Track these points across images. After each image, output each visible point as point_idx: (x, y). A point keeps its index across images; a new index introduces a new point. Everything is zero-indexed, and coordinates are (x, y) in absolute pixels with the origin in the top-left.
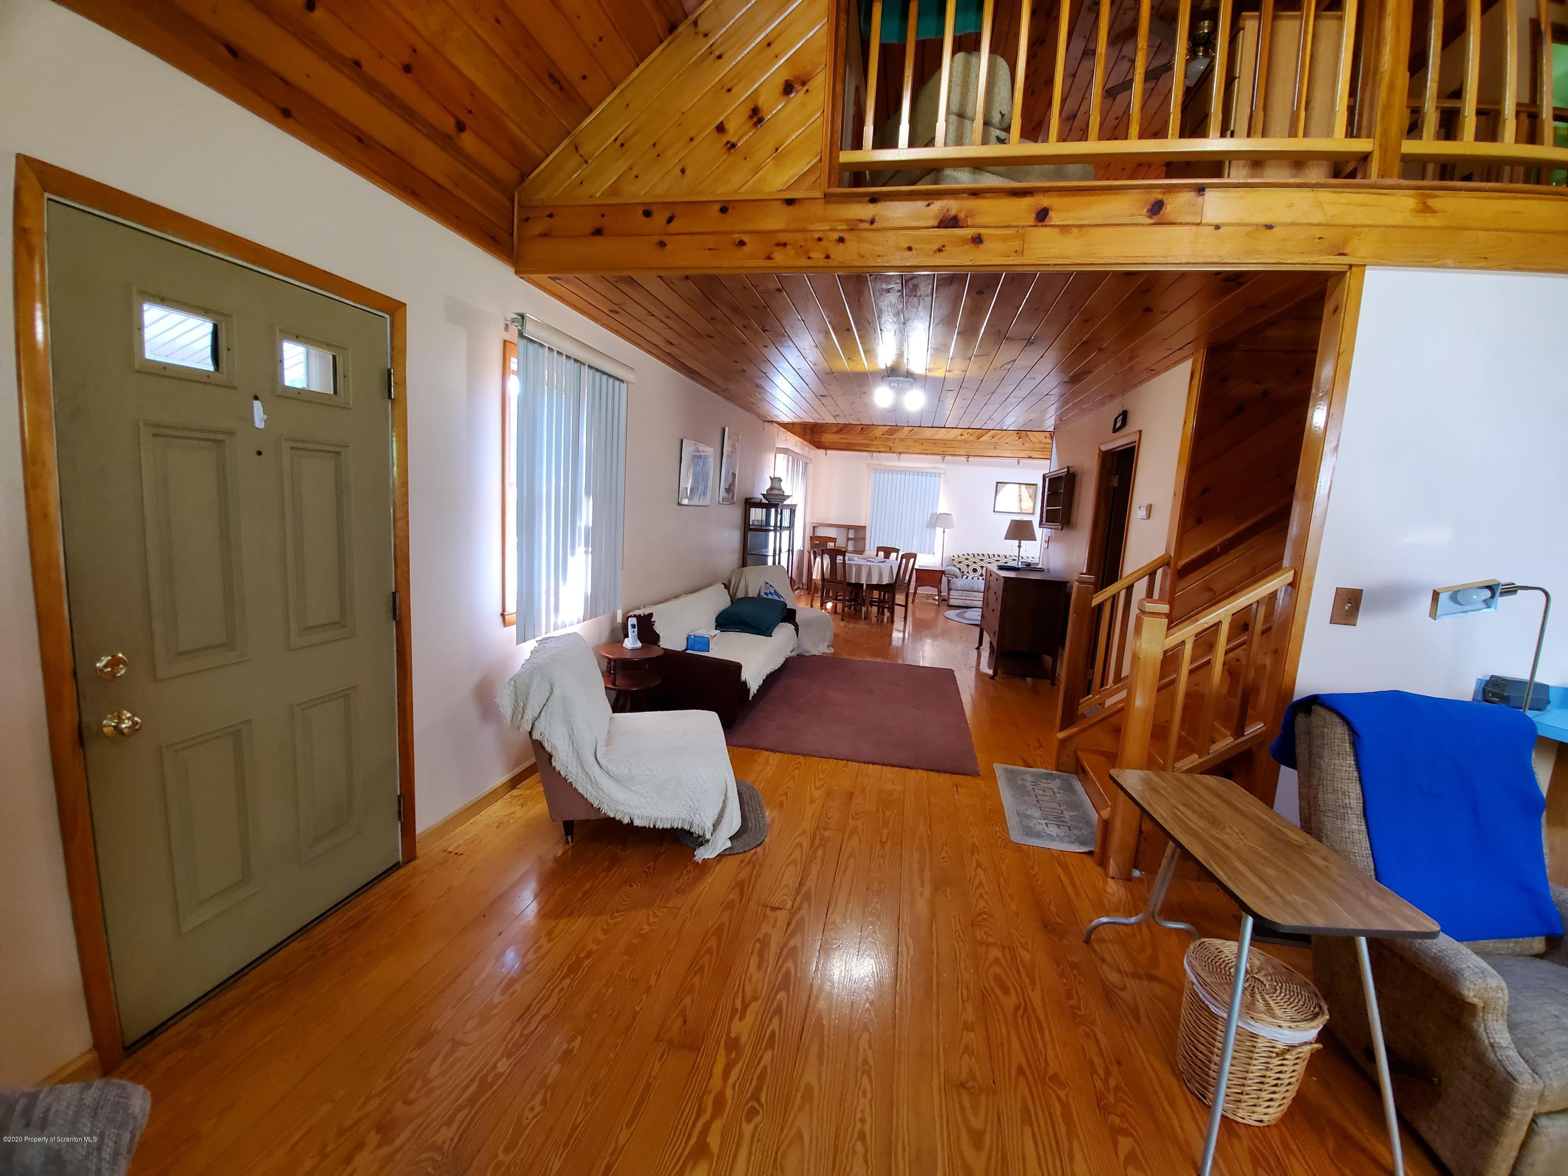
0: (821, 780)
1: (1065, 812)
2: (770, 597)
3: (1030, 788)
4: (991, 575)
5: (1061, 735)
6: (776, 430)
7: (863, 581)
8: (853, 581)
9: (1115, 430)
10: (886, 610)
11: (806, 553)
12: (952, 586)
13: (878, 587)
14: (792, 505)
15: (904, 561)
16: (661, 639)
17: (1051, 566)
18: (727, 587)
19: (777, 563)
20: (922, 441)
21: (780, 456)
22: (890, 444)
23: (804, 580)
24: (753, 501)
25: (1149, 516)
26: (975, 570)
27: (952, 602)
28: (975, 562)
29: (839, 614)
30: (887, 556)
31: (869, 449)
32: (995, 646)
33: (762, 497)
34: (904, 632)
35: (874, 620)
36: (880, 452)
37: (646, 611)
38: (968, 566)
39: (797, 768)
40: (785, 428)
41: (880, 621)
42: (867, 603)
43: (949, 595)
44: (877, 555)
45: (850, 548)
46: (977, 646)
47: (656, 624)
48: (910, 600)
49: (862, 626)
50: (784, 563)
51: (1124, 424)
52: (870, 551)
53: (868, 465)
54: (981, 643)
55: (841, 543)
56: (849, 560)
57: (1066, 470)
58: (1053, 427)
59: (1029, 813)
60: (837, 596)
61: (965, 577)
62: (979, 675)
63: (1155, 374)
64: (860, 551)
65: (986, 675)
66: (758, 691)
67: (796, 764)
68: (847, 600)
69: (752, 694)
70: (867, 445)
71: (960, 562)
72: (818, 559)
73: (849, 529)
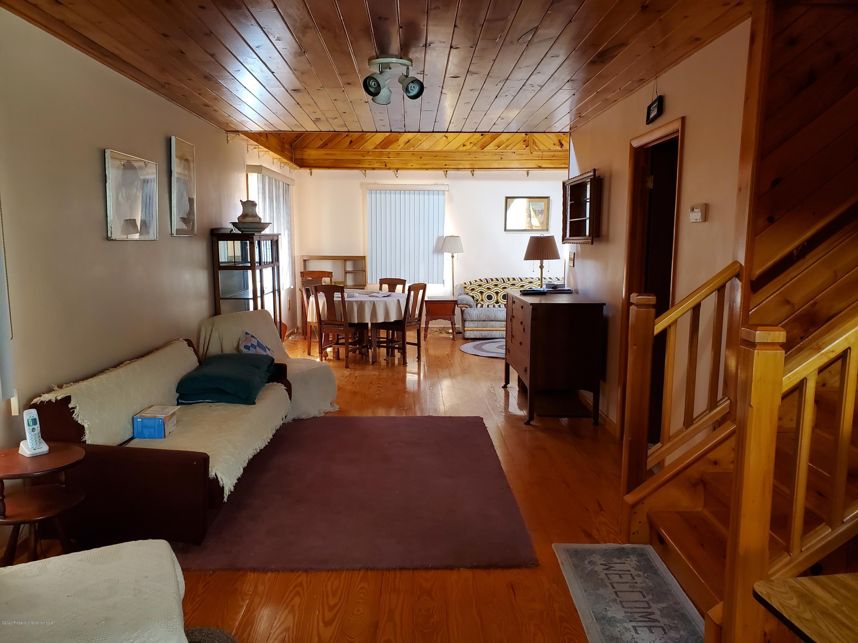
0: (331, 608)
1: (651, 604)
2: (252, 351)
3: (603, 575)
4: (514, 302)
5: (630, 498)
6: (244, 143)
7: (368, 320)
8: (356, 321)
9: (649, 121)
10: (396, 351)
11: (298, 293)
12: (467, 317)
13: (386, 325)
14: (273, 235)
15: (412, 293)
16: (87, 432)
17: (580, 287)
18: (190, 343)
19: (259, 308)
20: (421, 155)
21: (253, 177)
22: (384, 158)
23: (299, 323)
24: (222, 231)
25: (705, 218)
26: (490, 297)
27: (468, 334)
28: (489, 289)
29: (343, 360)
30: (392, 289)
31: (360, 166)
32: (527, 384)
33: (232, 226)
34: (419, 374)
35: (383, 363)
36: (373, 169)
37: (59, 395)
38: (482, 293)
39: (298, 593)
40: (257, 141)
41: (390, 364)
42: (374, 344)
43: (464, 326)
44: (381, 289)
45: (350, 282)
46: (503, 384)
47: (76, 411)
48: (422, 335)
49: (370, 372)
50: (269, 306)
51: (660, 112)
52: (372, 283)
53: (362, 185)
54: (507, 381)
55: (338, 277)
56: (348, 297)
57: (592, 174)
58: (568, 127)
59: (610, 614)
60: (338, 339)
61: (479, 305)
62: (510, 418)
63: (700, 44)
64: (361, 285)
65: (518, 418)
66: (236, 486)
67: (295, 587)
68: (350, 344)
69: (227, 493)
70: (359, 162)
71: (473, 290)
72: (312, 299)
73: (346, 260)
